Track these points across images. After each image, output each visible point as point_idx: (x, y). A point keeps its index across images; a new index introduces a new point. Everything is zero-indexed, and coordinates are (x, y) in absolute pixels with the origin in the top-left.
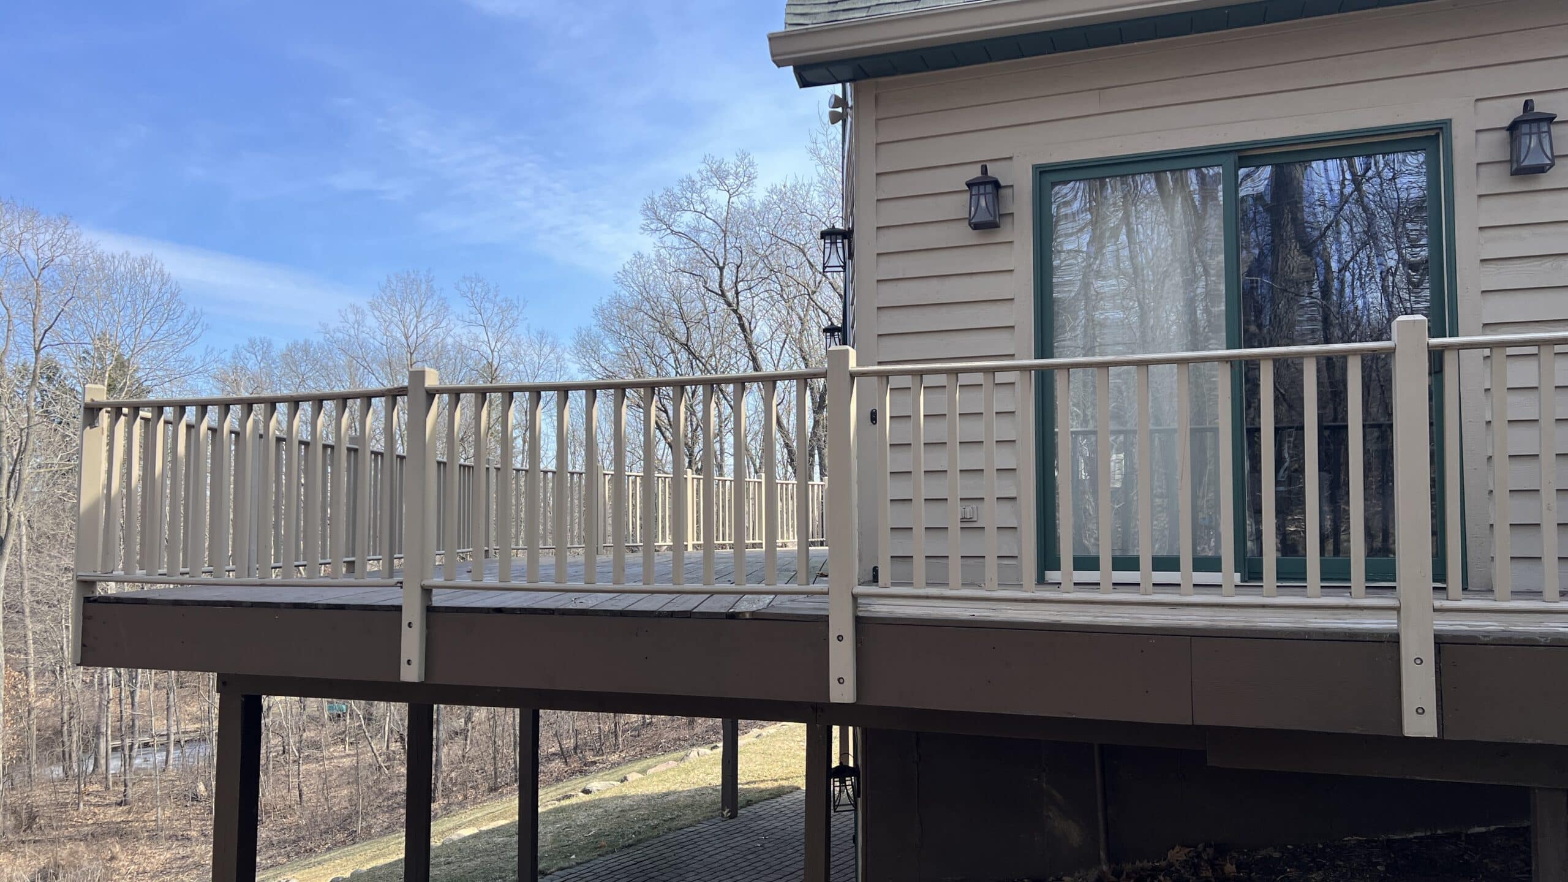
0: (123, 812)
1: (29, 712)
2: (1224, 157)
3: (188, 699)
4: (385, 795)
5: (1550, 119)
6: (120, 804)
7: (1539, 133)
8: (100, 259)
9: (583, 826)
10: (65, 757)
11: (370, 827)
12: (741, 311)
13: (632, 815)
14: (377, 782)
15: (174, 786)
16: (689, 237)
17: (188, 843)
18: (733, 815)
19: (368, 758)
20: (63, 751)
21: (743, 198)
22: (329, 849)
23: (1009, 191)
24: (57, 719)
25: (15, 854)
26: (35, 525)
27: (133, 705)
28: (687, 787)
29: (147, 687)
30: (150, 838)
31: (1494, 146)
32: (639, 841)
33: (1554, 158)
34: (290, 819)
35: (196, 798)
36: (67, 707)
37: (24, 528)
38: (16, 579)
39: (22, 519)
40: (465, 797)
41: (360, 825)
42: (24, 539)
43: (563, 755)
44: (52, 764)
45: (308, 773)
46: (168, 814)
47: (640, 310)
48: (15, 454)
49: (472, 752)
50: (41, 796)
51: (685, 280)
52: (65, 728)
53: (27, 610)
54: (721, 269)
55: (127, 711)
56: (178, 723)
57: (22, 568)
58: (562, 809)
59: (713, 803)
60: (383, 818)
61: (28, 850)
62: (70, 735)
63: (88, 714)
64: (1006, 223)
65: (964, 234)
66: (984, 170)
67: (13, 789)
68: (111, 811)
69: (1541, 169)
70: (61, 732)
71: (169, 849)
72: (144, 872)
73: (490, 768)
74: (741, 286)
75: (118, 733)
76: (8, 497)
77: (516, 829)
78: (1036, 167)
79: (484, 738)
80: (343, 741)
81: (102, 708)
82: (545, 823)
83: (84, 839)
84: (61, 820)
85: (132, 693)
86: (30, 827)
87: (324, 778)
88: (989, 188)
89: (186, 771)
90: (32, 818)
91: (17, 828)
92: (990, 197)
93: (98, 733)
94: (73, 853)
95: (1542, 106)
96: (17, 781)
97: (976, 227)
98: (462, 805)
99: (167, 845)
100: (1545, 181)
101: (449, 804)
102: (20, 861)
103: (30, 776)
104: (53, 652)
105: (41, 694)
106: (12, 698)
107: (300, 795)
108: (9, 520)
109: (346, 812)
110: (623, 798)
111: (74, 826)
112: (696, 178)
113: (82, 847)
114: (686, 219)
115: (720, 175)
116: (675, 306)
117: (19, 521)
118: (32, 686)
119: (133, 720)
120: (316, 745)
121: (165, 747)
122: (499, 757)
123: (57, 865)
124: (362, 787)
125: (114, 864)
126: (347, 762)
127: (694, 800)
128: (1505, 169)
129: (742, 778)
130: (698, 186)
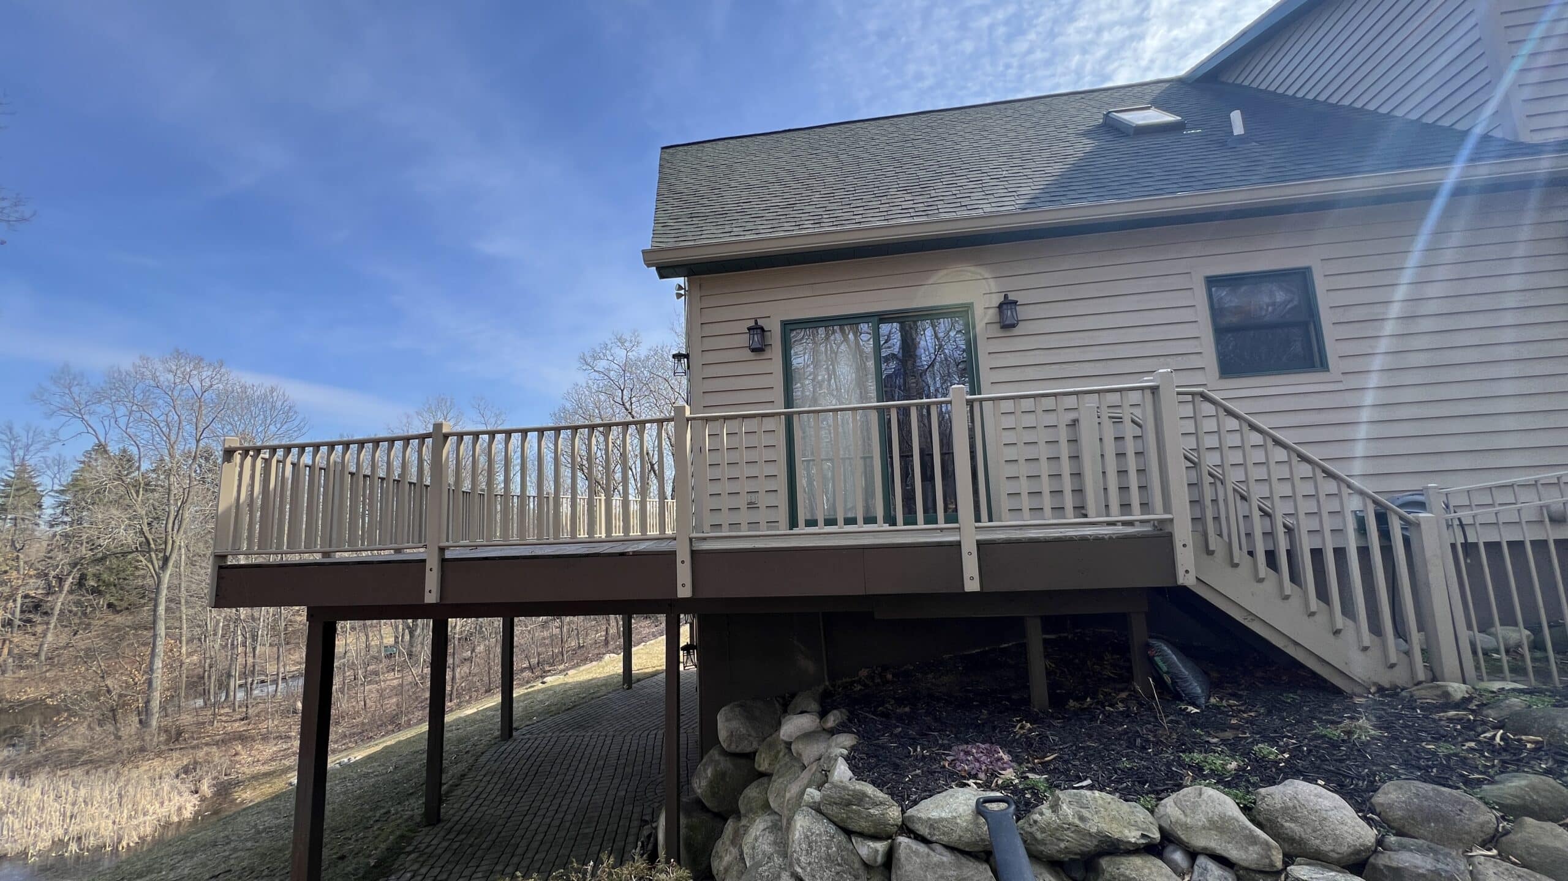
0: (245, 724)
1: (181, 666)
2: (872, 319)
3: (292, 652)
4: (420, 700)
5: (1015, 302)
6: (242, 720)
7: (1011, 309)
8: (244, 388)
9: (541, 702)
10: (205, 693)
11: (410, 720)
12: (633, 413)
13: (570, 692)
14: (414, 693)
15: (281, 706)
16: (605, 374)
17: (289, 740)
18: (630, 687)
19: (410, 678)
20: (204, 689)
21: (634, 353)
22: (383, 736)
23: (769, 333)
24: (201, 670)
25: (165, 758)
26: (191, 549)
27: (254, 656)
28: (602, 675)
29: (264, 645)
30: (262, 739)
31: (992, 314)
32: (575, 706)
33: (1018, 321)
34: (358, 720)
35: (295, 712)
36: (208, 661)
37: (183, 551)
38: (176, 582)
39: (182, 544)
40: (471, 697)
41: (404, 719)
42: (183, 557)
43: (531, 668)
44: (196, 698)
45: (370, 691)
46: (276, 723)
47: (577, 414)
48: (179, 504)
49: (475, 670)
50: (186, 719)
51: (602, 397)
52: (206, 673)
53: (183, 601)
54: (622, 391)
55: (250, 660)
56: (284, 666)
57: (180, 575)
58: (529, 693)
59: (618, 682)
60: (419, 714)
61: (175, 755)
62: (209, 677)
63: (223, 664)
64: (768, 349)
65: (748, 354)
66: (756, 323)
67: (166, 716)
68: (236, 724)
69: (1013, 326)
70: (203, 678)
71: (276, 745)
72: (258, 761)
73: (486, 679)
74: (634, 399)
75: (244, 675)
76: (173, 530)
77: (500, 707)
78: (782, 322)
79: (482, 661)
80: (393, 670)
81: (233, 659)
82: (518, 702)
83: (217, 744)
84: (200, 733)
85: (254, 649)
86: (177, 740)
87: (381, 693)
88: (759, 331)
89: (289, 696)
90: (179, 734)
91: (167, 742)
92: (759, 336)
93: (229, 676)
94: (207, 754)
95: (1012, 297)
96: (169, 711)
97: (753, 350)
98: (469, 702)
99: (275, 742)
100: (1016, 331)
101: (461, 702)
102: (169, 762)
103: (179, 707)
104: (199, 626)
105: (189, 654)
106: (169, 658)
107: (365, 705)
108: (173, 544)
109: (394, 713)
110: (566, 684)
111: (208, 736)
112: (609, 342)
113: (214, 749)
114: (601, 365)
115: (621, 341)
116: (597, 411)
117: (180, 546)
118: (184, 650)
119: (254, 666)
120: (376, 673)
121: (275, 682)
122: (492, 671)
123: (196, 763)
124: (405, 696)
125: (237, 758)
126: (395, 682)
127: (606, 682)
128: (998, 326)
129: (634, 668)
130: (609, 347)
